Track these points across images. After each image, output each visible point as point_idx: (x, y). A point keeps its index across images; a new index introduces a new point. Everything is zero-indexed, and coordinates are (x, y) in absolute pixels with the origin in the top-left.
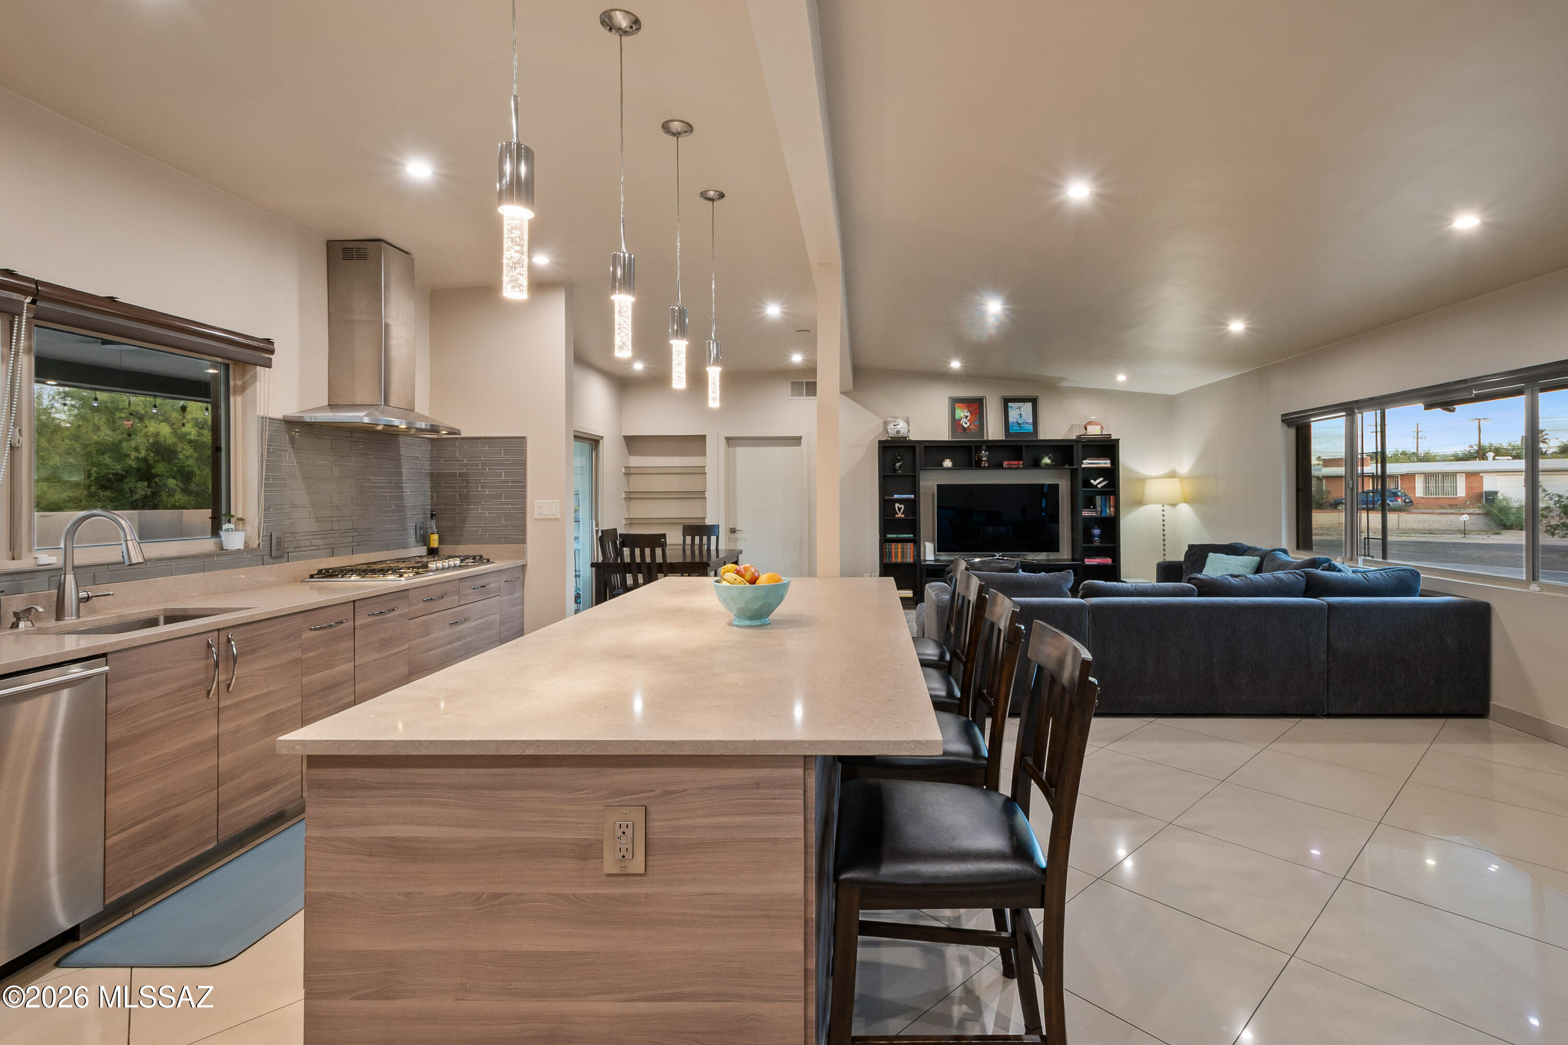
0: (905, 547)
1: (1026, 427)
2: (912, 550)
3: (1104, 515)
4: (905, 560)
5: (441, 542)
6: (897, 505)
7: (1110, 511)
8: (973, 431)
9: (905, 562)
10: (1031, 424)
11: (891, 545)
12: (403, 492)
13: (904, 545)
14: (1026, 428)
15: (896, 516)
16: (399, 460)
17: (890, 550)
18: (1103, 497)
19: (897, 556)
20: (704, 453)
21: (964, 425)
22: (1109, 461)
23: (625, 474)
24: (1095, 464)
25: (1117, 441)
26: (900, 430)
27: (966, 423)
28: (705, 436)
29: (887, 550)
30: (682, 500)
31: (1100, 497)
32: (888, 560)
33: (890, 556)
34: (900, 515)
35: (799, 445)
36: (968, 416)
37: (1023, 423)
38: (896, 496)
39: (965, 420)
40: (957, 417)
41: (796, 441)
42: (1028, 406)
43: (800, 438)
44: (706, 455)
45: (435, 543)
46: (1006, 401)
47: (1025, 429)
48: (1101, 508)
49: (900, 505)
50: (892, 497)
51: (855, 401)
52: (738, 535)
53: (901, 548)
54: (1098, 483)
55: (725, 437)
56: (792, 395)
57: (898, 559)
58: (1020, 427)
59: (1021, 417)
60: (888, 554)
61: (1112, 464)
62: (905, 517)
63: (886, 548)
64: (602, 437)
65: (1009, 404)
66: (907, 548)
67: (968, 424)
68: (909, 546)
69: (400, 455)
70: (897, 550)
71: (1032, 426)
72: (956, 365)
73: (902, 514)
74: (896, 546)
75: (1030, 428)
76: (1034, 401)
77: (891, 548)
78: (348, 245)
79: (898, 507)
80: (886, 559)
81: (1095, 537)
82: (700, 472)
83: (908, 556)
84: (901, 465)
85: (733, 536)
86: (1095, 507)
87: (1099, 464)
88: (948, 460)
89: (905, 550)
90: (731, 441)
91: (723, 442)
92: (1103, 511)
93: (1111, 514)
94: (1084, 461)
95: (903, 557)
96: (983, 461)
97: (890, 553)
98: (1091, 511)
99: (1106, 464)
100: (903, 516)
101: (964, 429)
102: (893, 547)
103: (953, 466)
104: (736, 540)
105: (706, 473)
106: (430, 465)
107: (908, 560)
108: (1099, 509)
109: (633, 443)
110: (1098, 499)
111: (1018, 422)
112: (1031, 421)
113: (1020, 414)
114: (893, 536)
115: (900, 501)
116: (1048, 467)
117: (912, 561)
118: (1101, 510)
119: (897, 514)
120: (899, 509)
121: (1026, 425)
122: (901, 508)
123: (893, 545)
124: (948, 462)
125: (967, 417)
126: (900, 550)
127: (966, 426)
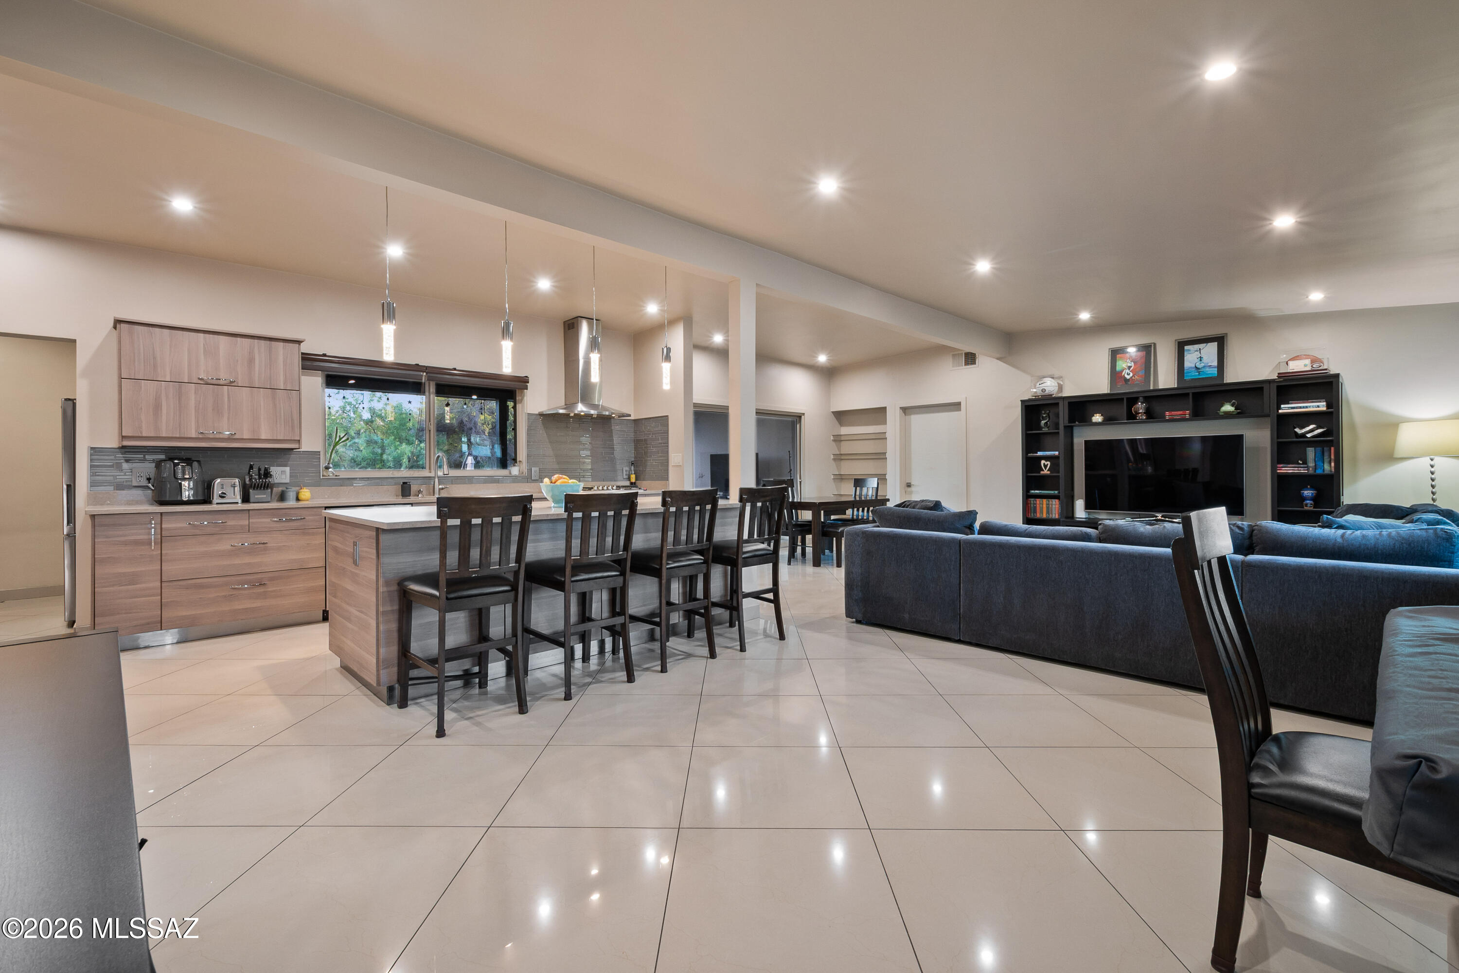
0: (1050, 502)
1: (1207, 371)
2: (1057, 506)
3: (1319, 471)
4: (1050, 516)
5: (636, 479)
6: (1043, 462)
7: (1331, 466)
8: (1137, 382)
9: (1053, 518)
10: (1215, 367)
11: (1036, 501)
12: (614, 450)
13: (1049, 501)
14: (1209, 372)
15: (1042, 472)
16: (612, 432)
17: (1035, 505)
18: (1319, 449)
19: (1042, 512)
20: (884, 422)
21: (1126, 376)
22: (1325, 403)
23: (834, 441)
24: (1300, 408)
25: (1337, 376)
26: (1045, 388)
27: (1128, 374)
28: (885, 408)
29: (1032, 506)
30: (876, 460)
31: (1313, 449)
32: (1032, 515)
33: (1035, 512)
34: (1046, 472)
35: (960, 410)
36: (1131, 367)
37: (1204, 367)
38: (1040, 454)
39: (1128, 371)
40: (1118, 368)
41: (956, 406)
42: (1213, 347)
43: (959, 404)
44: (886, 424)
45: (633, 480)
46: (1181, 347)
47: (1207, 374)
48: (1315, 464)
49: (1046, 461)
50: (1035, 454)
51: (1009, 365)
52: (913, 489)
53: (1047, 504)
54: (1311, 430)
55: (900, 408)
56: (953, 367)
57: (1043, 514)
58: (1199, 372)
59: (1201, 360)
60: (1032, 509)
61: (1328, 406)
62: (1050, 473)
63: (1031, 503)
64: (804, 414)
65: (1185, 347)
66: (1052, 504)
67: (1131, 375)
68: (1054, 503)
69: (612, 430)
70: (1041, 505)
71: (1216, 369)
72: (1085, 316)
73: (1048, 471)
74: (1041, 502)
75: (1214, 372)
76: (1221, 341)
77: (1036, 504)
78: (570, 322)
79: (1044, 464)
80: (1031, 514)
81: (1307, 500)
82: (881, 437)
83: (1054, 512)
84: (1046, 423)
85: (909, 489)
86: (1305, 462)
87: (1307, 407)
88: (1098, 415)
89: (1050, 506)
90: (905, 410)
91: (898, 411)
92: (1317, 467)
93: (1331, 471)
94: (1282, 406)
95: (1048, 512)
96: (1139, 413)
97: (1035, 508)
98: (1298, 467)
99: (1318, 406)
100: (1049, 472)
101: (1126, 381)
102: (1038, 502)
103: (1103, 421)
104: (911, 493)
105: (886, 438)
106: (634, 435)
107: (1054, 516)
108: (1311, 464)
109: (841, 417)
110: (1311, 452)
111: (1196, 367)
112: (1215, 363)
113: (1200, 357)
114: (1036, 491)
115: (1046, 458)
116: (1228, 415)
117: (1057, 517)
118: (1315, 466)
119: (1044, 471)
120: (1046, 466)
121: (1207, 369)
122: (1047, 464)
123: (1038, 501)
124: (1098, 417)
125: (1129, 367)
126: (1045, 506)
127: (1128, 377)
